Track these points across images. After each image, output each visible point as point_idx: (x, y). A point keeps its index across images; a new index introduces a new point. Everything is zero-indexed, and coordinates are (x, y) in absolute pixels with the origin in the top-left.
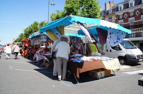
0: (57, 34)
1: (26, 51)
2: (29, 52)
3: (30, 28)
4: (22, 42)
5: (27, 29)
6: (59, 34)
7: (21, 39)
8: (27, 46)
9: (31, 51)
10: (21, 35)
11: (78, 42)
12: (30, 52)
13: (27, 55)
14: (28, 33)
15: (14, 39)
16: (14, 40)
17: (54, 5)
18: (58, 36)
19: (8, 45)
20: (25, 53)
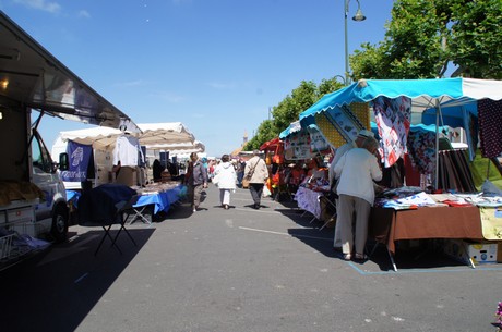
0: (348, 129)
1: (276, 176)
2: (285, 180)
3: (289, 105)
4: (266, 151)
5: (281, 107)
6: (355, 130)
7: (264, 140)
8: (278, 161)
9: (291, 176)
10: (266, 128)
11: (423, 148)
12: (288, 182)
13: (276, 188)
14: (283, 121)
15: (245, 139)
16: (246, 144)
17: (364, 18)
18: (350, 134)
19: (225, 159)
20: (272, 184)
